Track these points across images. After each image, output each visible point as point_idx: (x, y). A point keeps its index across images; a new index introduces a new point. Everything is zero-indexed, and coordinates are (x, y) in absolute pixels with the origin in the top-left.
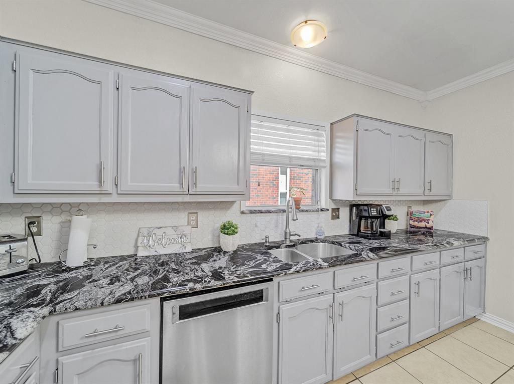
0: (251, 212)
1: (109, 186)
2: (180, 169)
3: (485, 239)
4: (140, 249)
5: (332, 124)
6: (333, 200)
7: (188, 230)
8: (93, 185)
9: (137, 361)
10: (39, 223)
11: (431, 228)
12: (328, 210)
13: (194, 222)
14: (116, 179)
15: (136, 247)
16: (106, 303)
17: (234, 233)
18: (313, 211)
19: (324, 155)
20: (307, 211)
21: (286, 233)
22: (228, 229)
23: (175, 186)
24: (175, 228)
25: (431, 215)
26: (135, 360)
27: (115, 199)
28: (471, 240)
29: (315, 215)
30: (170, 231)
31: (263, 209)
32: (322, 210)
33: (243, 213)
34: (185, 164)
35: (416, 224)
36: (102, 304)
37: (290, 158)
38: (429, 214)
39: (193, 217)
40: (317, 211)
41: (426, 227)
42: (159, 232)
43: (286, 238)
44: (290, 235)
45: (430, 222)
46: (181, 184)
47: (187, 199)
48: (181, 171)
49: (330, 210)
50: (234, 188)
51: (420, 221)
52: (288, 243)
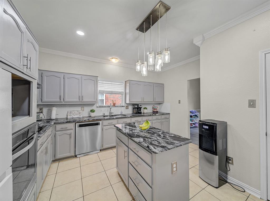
0: (100, 107)
1: (62, 100)
2: (79, 96)
3: (169, 114)
4: (68, 116)
5: (125, 81)
6: (126, 103)
7: (81, 111)
8: (58, 100)
9: (70, 135)
10: (42, 109)
11: (158, 111)
12: (124, 106)
13: (83, 110)
14: (64, 99)
15: (67, 116)
16: (64, 122)
17: (94, 112)
19: (123, 91)
20: (117, 107)
21: (110, 112)
22: (92, 111)
23: (78, 100)
24: (78, 111)
25: (158, 108)
26: (70, 134)
27: (63, 103)
28: (167, 114)
29: (120, 108)
30: (76, 112)
32: (122, 106)
33: (97, 107)
34: (80, 95)
36: (64, 123)
37: (112, 91)
39: (83, 108)
40: (121, 106)
42: (73, 112)
43: (110, 114)
44: (111, 113)
46: (79, 99)
47: (81, 103)
48: (79, 97)
49: (125, 106)
50: (93, 100)
51: (155, 109)
52: (111, 115)
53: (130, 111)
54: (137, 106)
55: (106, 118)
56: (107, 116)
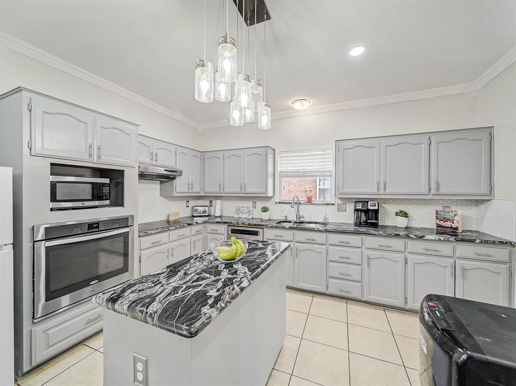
1: (222, 190)
6: (338, 198)
7: (252, 209)
8: (218, 190)
10: (212, 203)
11: (456, 228)
12: (334, 204)
13: (255, 206)
18: (320, 205)
19: (331, 168)
20: (315, 204)
21: (297, 215)
22: (265, 210)
23: (239, 190)
24: (247, 208)
25: (455, 215)
27: (224, 195)
29: (321, 207)
30: (245, 209)
31: (287, 202)
32: (327, 204)
33: (276, 203)
35: (442, 223)
38: (453, 214)
39: (255, 204)
40: (324, 204)
41: (452, 227)
42: (242, 209)
43: (297, 219)
44: (300, 217)
45: (455, 222)
46: (241, 189)
48: (241, 185)
49: (336, 205)
50: (261, 191)
51: (446, 220)
52: (298, 221)
53: (348, 217)
54: (363, 206)
55: (287, 225)
56: (290, 222)
